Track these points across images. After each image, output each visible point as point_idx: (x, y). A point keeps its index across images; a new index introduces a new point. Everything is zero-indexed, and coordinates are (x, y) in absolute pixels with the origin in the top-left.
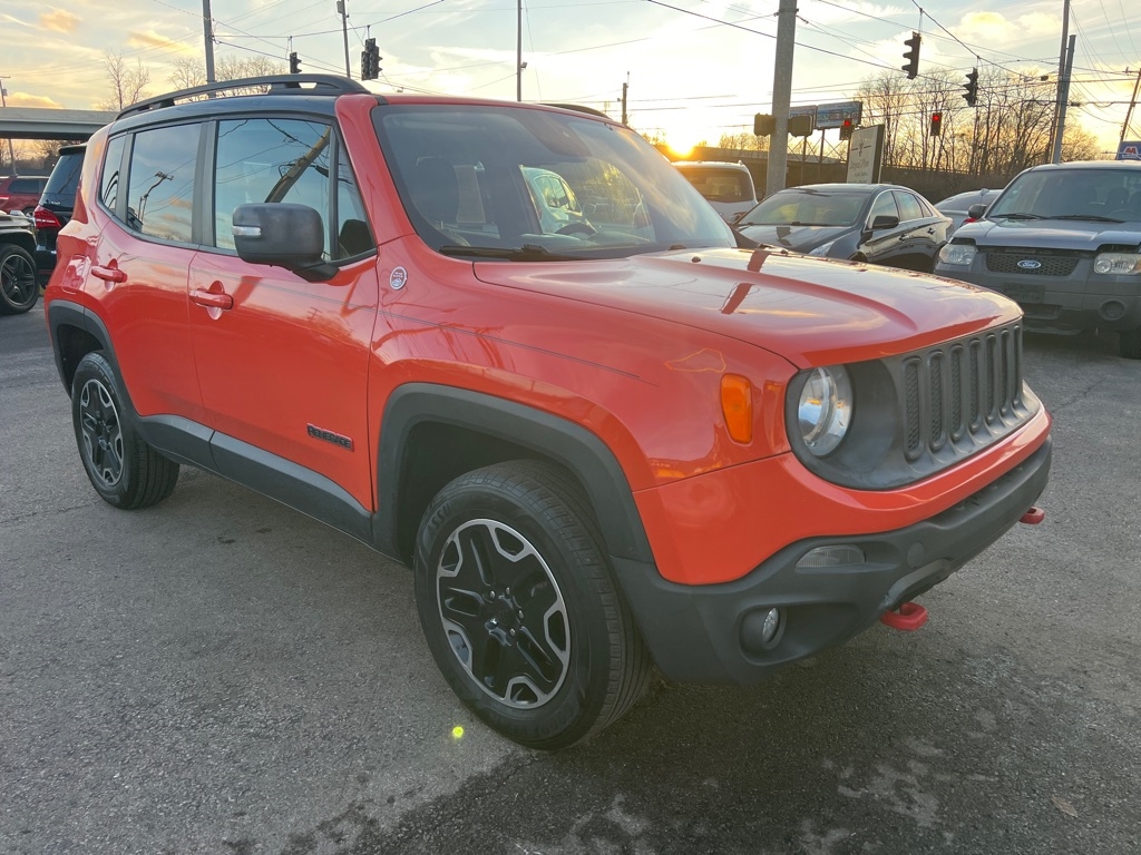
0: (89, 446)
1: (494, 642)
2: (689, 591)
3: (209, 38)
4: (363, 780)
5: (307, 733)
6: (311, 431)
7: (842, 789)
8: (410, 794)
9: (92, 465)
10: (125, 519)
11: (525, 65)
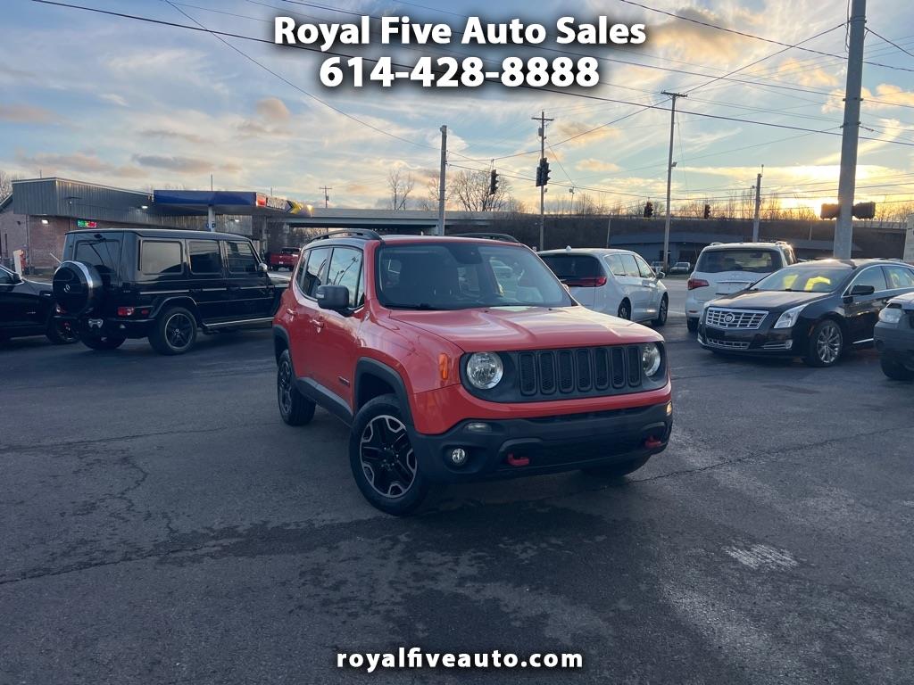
0: (281, 395)
1: (384, 470)
2: (424, 437)
3: (444, 162)
4: (318, 514)
5: (309, 500)
6: (341, 380)
7: (501, 545)
8: (332, 520)
9: (281, 403)
10: (289, 429)
11: (675, 165)
